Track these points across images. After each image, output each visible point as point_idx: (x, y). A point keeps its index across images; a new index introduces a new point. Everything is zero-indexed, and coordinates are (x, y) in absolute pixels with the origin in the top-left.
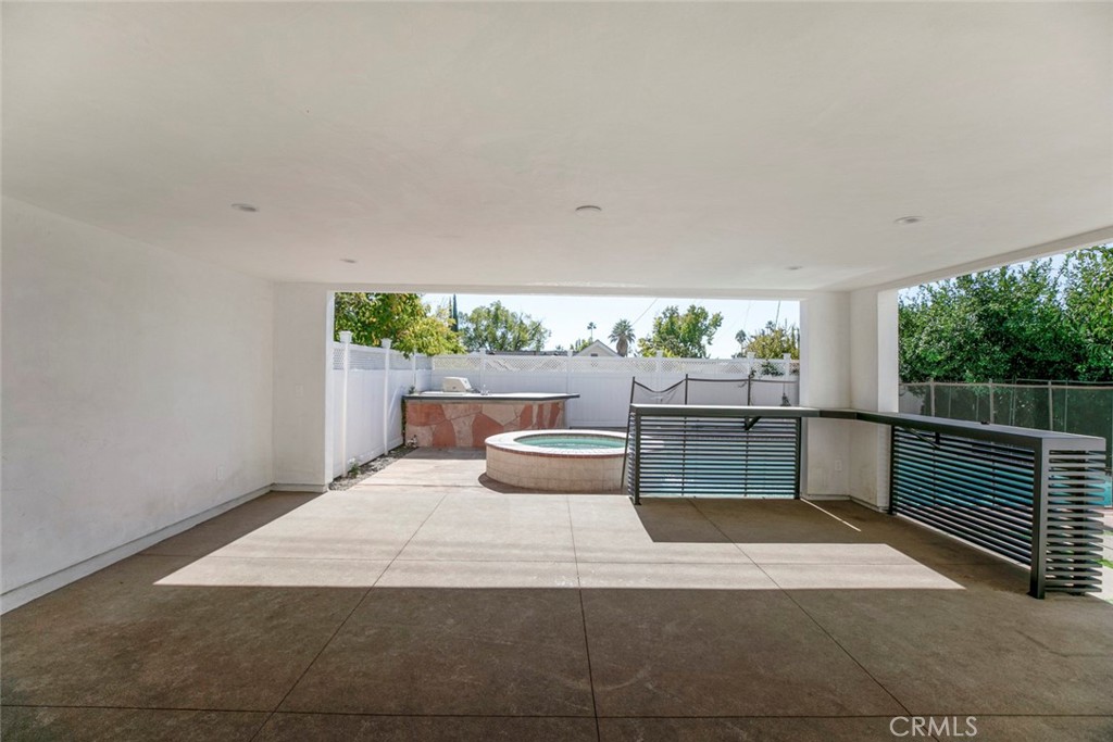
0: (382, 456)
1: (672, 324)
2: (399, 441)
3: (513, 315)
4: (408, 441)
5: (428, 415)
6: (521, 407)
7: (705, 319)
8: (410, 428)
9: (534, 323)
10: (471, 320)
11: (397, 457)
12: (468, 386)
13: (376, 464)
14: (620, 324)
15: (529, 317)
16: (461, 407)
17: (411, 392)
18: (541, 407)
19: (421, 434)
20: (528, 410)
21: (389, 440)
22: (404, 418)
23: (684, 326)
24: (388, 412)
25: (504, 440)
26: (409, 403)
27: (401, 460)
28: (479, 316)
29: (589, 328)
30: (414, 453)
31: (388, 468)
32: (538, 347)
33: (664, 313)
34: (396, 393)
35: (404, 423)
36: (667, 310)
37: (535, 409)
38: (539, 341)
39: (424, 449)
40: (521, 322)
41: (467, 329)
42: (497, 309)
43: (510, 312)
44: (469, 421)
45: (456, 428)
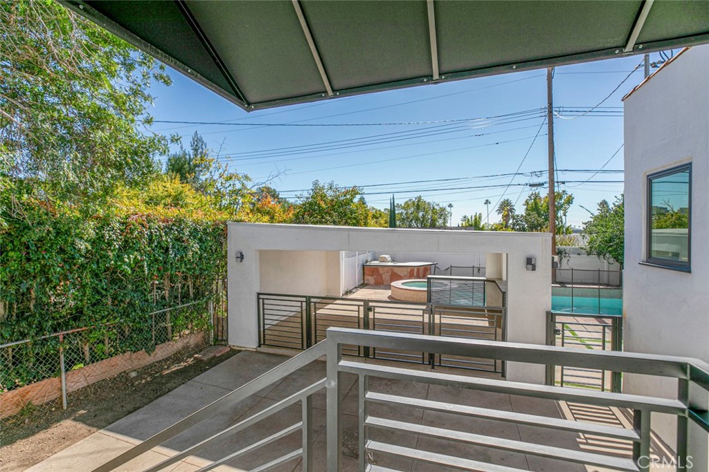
0: (356, 288)
1: (536, 204)
2: (362, 282)
3: (429, 204)
4: (366, 282)
5: (373, 272)
6: (409, 269)
7: (561, 199)
8: (366, 277)
9: (441, 208)
10: (403, 208)
11: (361, 288)
12: (389, 259)
13: (354, 291)
14: (504, 202)
15: (438, 205)
16: (385, 269)
17: (366, 262)
18: (418, 270)
19: (371, 279)
20: (412, 270)
21: (359, 281)
22: (364, 272)
23: (545, 205)
24: (358, 271)
25: (397, 284)
26: (365, 267)
27: (362, 289)
28: (408, 206)
29: (485, 203)
30: (367, 287)
31: (358, 292)
32: (444, 223)
33: (529, 197)
34: (361, 262)
35: (364, 275)
36: (532, 194)
37: (416, 270)
38: (444, 219)
39: (371, 285)
40: (434, 208)
41: (401, 214)
42: (419, 201)
43: (427, 201)
44: (389, 274)
45: (384, 277)
